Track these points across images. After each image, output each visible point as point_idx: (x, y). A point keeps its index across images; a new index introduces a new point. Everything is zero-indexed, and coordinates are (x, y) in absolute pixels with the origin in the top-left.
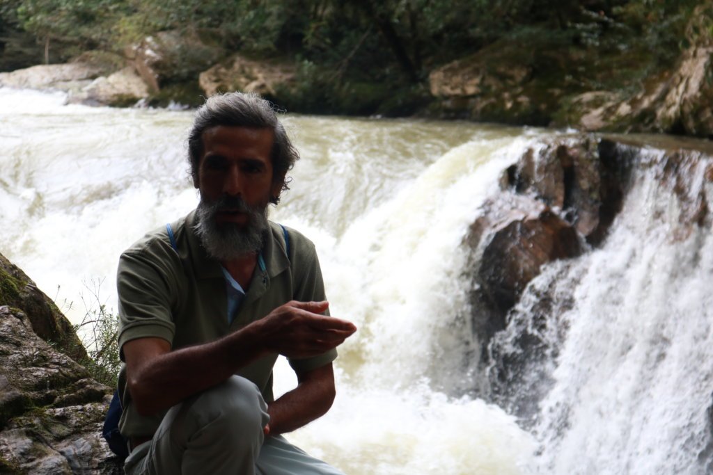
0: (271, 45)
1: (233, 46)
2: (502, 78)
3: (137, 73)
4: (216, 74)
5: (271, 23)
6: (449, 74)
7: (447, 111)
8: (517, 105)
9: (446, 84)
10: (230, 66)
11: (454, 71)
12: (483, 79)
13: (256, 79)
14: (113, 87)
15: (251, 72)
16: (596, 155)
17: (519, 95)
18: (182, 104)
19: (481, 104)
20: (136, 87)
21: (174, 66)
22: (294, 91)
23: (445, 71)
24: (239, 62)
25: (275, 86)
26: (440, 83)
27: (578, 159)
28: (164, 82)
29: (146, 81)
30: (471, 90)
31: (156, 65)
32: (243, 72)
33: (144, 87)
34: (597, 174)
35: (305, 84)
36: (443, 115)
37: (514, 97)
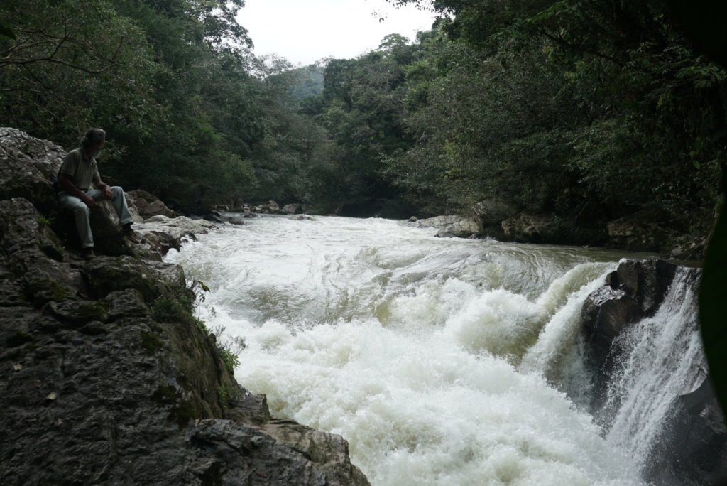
0: (538, 207)
1: (522, 208)
2: (645, 227)
3: (475, 220)
4: (510, 221)
5: (540, 196)
6: (617, 225)
7: (616, 244)
8: (648, 241)
9: (616, 230)
10: (518, 218)
11: (620, 223)
12: (635, 227)
13: (530, 225)
14: (461, 227)
15: (528, 221)
16: (655, 268)
17: (649, 237)
18: (492, 237)
19: (630, 241)
20: (474, 228)
21: (491, 217)
22: (549, 231)
23: (615, 223)
24: (523, 216)
25: (539, 228)
26: (613, 229)
27: (646, 270)
28: (486, 225)
29: (478, 225)
30: (628, 233)
31: (482, 217)
32: (525, 221)
33: (477, 227)
34: (655, 278)
35: (555, 228)
36: (613, 246)
37: (647, 238)
